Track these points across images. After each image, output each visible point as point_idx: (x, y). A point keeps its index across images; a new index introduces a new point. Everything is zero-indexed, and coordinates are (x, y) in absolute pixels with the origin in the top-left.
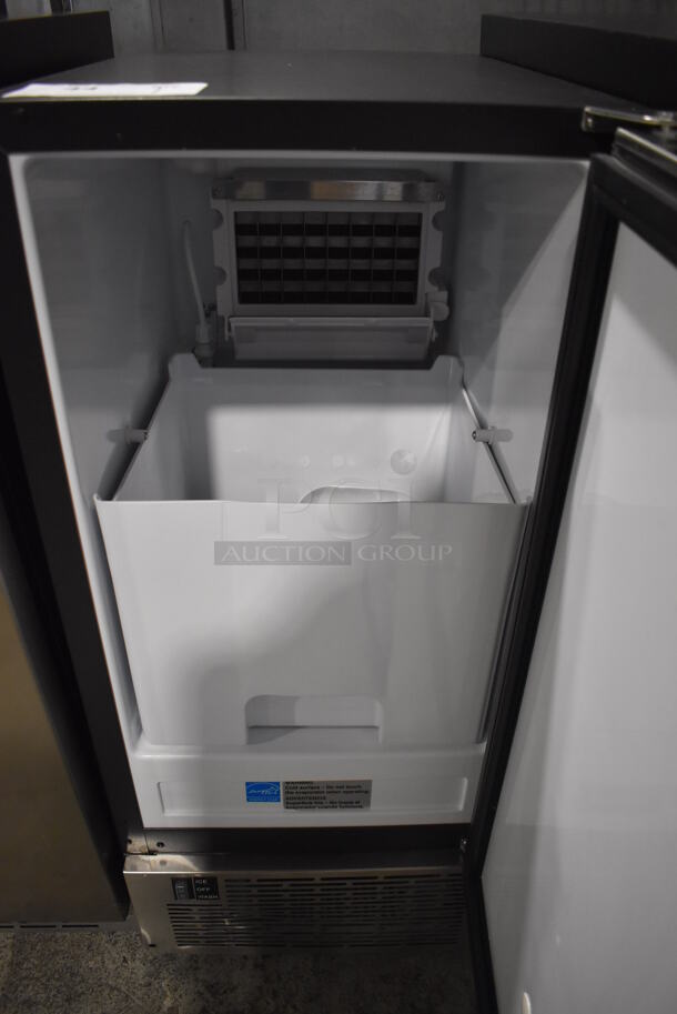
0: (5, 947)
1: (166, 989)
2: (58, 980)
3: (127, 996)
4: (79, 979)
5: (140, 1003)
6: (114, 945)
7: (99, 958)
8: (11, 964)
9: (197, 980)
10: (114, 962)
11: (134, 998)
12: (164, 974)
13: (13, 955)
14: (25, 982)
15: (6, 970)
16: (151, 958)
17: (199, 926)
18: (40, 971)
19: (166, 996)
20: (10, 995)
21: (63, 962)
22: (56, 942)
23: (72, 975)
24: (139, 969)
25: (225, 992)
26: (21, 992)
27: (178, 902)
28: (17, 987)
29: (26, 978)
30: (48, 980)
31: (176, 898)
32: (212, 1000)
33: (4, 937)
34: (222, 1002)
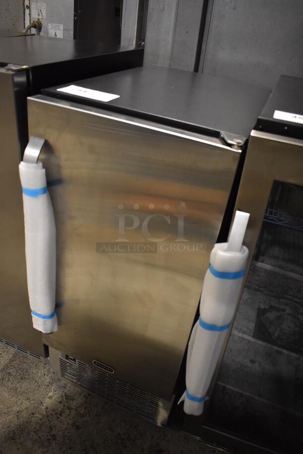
0: (11, 354)
1: (52, 389)
2: (22, 371)
3: (40, 386)
4: (28, 374)
5: (43, 391)
6: (44, 368)
7: (37, 370)
8: (10, 359)
9: (63, 391)
10: (41, 374)
11: (41, 388)
12: (53, 385)
13: (12, 357)
15: (8, 361)
16: (53, 377)
18: (18, 366)
19: (51, 392)
20: (5, 369)
21: (26, 366)
22: (27, 359)
23: (27, 372)
24: (47, 379)
25: (70, 400)
26: (9, 369)
27: (63, 359)
28: (8, 367)
29: (13, 366)
30: (19, 370)
32: (64, 400)
33: (12, 350)
34: (67, 402)
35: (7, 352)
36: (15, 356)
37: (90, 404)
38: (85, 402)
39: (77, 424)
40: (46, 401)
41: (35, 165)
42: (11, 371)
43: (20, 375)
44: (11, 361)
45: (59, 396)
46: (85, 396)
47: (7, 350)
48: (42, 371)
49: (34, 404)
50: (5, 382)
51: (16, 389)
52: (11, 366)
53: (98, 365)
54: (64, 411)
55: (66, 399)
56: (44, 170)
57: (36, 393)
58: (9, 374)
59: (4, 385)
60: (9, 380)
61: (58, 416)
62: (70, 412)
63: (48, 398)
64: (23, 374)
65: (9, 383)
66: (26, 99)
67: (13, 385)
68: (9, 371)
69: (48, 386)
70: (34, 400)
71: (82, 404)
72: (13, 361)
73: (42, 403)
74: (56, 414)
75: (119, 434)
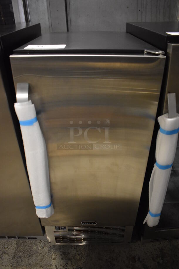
0: (14, 244)
1: (53, 253)
2: (27, 252)
3: (44, 255)
4: (32, 251)
5: (47, 257)
6: (40, 243)
7: (37, 246)
8: (16, 248)
9: (60, 252)
10: (40, 247)
11: (45, 256)
12: (52, 250)
13: (16, 246)
14: (19, 252)
15: (15, 249)
16: (49, 246)
17: (61, 237)
18: (23, 250)
19: (53, 255)
20: (16, 255)
21: (28, 247)
22: (26, 243)
23: (30, 250)
24: (46, 249)
25: (67, 254)
26: (18, 254)
27: (56, 231)
28: (17, 253)
29: (19, 251)
30: (25, 252)
31: (56, 230)
32: (64, 256)
33: (14, 242)
34: (66, 257)
35: (11, 244)
36: (17, 244)
37: (80, 251)
38: (77, 251)
39: (79, 266)
40: (53, 262)
41: (27, 102)
42: (20, 254)
43: (27, 254)
44: (17, 248)
45: (59, 255)
46: (75, 248)
47: (10, 243)
48: (41, 246)
49: (46, 267)
50: (21, 263)
51: (30, 264)
52: (18, 251)
53: (85, 224)
54: (67, 263)
55: (64, 255)
56: (33, 105)
57: (44, 260)
58: (20, 257)
59: (20, 265)
60: (22, 261)
61: (66, 267)
62: (71, 262)
63: (53, 260)
64: (29, 253)
65: (24, 263)
66: (9, 57)
67: (27, 263)
68: (19, 255)
69: (49, 253)
70: (45, 265)
71: (75, 253)
72: (18, 248)
73: (51, 265)
74: (63, 267)
75: (107, 260)
